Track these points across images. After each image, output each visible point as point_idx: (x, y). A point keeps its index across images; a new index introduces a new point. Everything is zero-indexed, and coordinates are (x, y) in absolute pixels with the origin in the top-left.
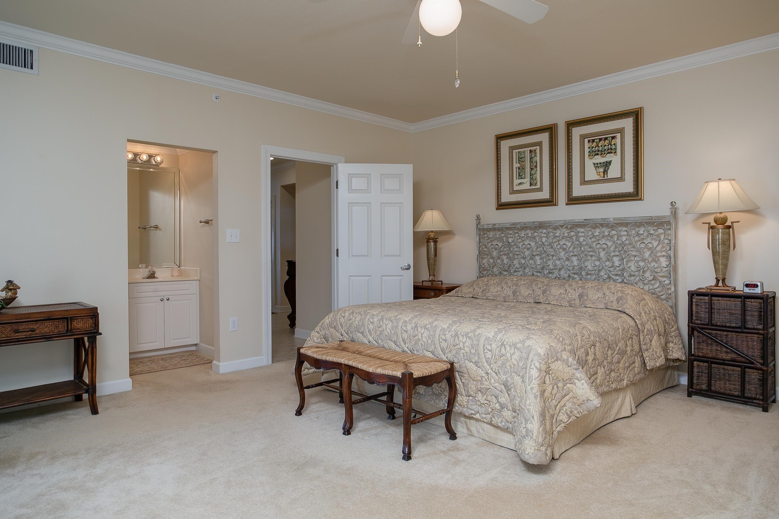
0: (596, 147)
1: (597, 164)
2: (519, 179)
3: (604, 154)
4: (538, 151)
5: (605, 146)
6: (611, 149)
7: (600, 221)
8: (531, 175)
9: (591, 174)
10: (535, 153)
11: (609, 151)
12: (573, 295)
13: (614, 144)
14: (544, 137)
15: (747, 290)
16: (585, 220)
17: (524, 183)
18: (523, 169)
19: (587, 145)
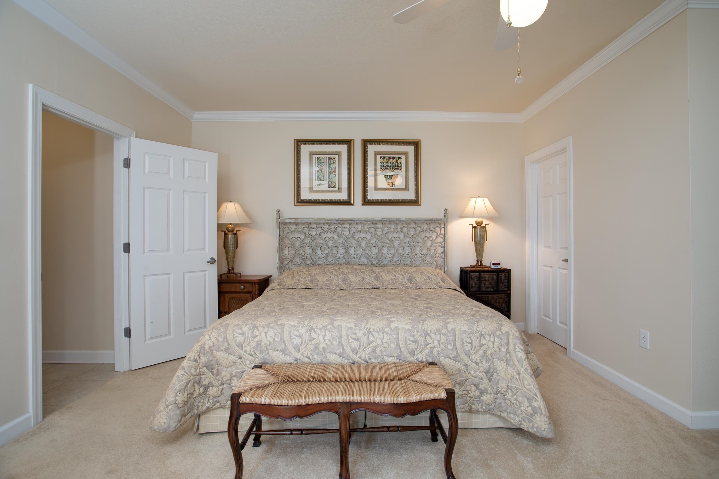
0: (386, 163)
1: (387, 176)
2: (318, 180)
3: (393, 169)
4: (336, 159)
5: (393, 163)
6: (398, 166)
7: (395, 220)
8: (329, 179)
9: (382, 183)
10: (334, 160)
11: (396, 167)
12: (402, 278)
13: (400, 163)
14: (344, 149)
15: (493, 267)
16: (383, 218)
17: (323, 185)
18: (322, 172)
19: (379, 160)
